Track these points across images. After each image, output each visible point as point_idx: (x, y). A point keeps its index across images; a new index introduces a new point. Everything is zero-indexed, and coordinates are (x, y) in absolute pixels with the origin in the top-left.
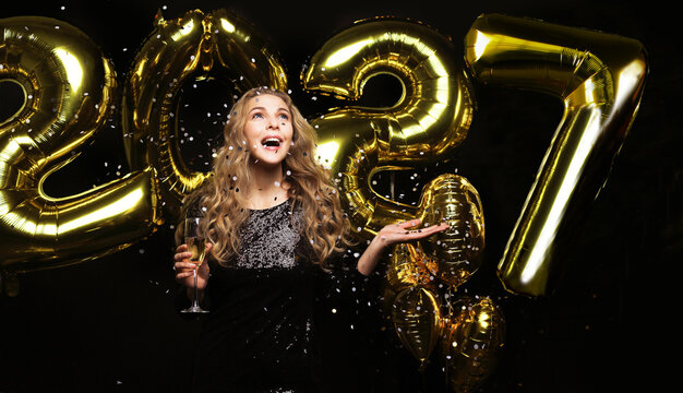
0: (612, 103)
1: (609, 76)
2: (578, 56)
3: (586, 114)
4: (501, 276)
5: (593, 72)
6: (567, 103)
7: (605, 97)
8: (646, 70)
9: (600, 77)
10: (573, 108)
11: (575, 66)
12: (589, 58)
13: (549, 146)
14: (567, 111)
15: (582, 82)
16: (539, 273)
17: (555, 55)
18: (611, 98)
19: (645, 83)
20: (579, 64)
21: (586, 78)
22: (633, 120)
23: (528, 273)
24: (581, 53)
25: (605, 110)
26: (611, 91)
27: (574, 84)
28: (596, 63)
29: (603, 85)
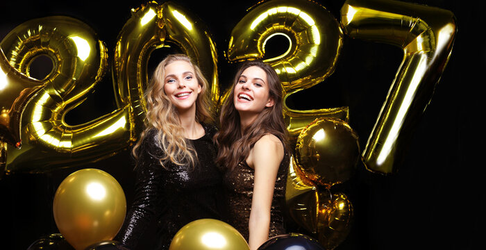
0: (434, 51)
1: (432, 33)
2: (412, 21)
3: (417, 58)
4: (364, 161)
5: (422, 31)
6: (405, 51)
7: (430, 47)
8: (456, 29)
9: (426, 34)
10: (409, 54)
11: (411, 28)
12: (419, 22)
13: (394, 78)
14: (405, 56)
15: (415, 38)
16: (388, 159)
17: (398, 21)
18: (433, 48)
19: (455, 38)
20: (413, 26)
21: (418, 35)
22: (447, 61)
23: (381, 159)
24: (414, 19)
25: (430, 55)
26: (433, 43)
27: (410, 39)
28: (424, 26)
29: (428, 40)
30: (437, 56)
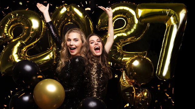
0: (179, 22)
2: (167, 11)
3: (172, 26)
4: (157, 75)
5: (172, 14)
6: (166, 24)
7: (177, 21)
8: (187, 11)
9: (174, 15)
10: (168, 25)
11: (167, 14)
12: (170, 11)
13: (164, 37)
14: (167, 27)
15: (170, 18)
16: (167, 73)
17: (161, 12)
18: (178, 21)
19: (187, 16)
20: (168, 13)
21: (171, 16)
22: (186, 26)
23: (165, 73)
24: (168, 10)
25: (177, 24)
26: (178, 19)
27: (168, 19)
28: (173, 12)
29: (175, 18)
30: (181, 24)
